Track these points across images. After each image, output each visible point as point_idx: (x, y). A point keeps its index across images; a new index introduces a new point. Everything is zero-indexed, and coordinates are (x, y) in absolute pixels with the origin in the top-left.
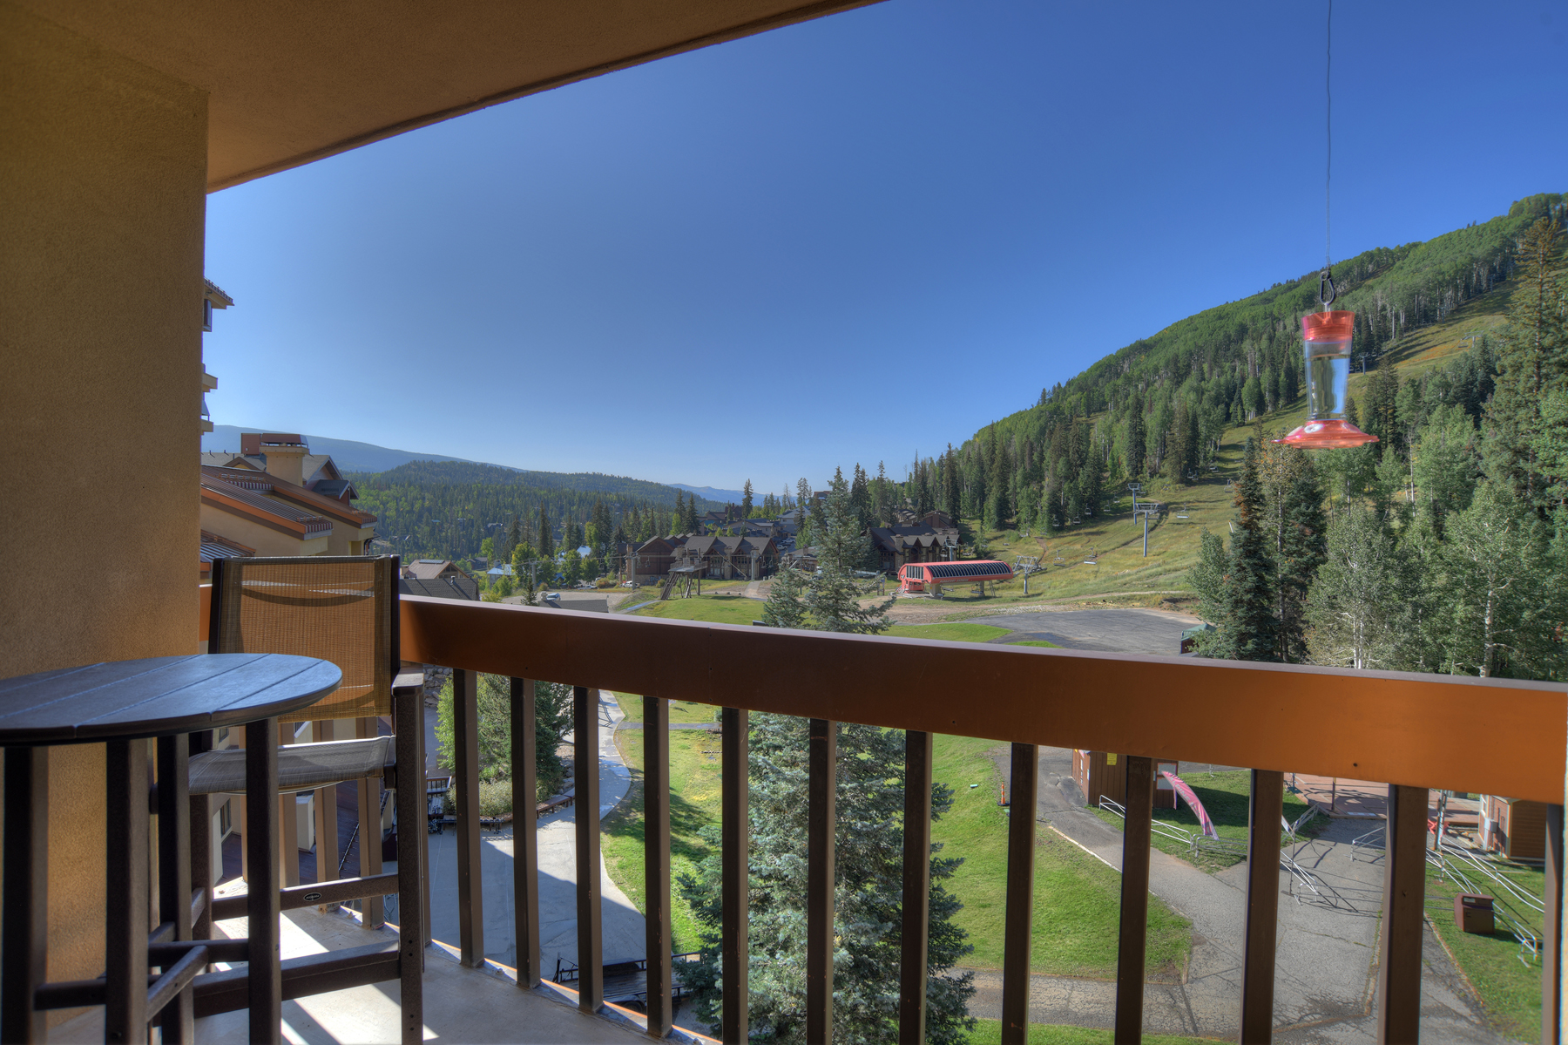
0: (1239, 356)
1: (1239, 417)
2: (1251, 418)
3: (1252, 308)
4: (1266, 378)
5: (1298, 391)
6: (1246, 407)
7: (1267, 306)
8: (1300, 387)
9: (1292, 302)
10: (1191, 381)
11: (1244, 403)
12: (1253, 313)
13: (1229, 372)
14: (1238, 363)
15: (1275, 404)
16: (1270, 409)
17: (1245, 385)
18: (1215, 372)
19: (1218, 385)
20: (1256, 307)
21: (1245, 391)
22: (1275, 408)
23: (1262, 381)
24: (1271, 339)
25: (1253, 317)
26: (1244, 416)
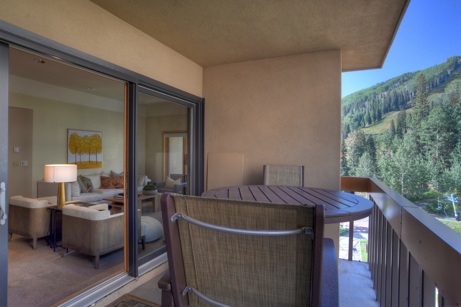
0: (364, 106)
1: (363, 125)
2: (367, 125)
3: (370, 91)
4: (372, 113)
5: (382, 117)
6: (366, 122)
7: (374, 90)
8: (382, 116)
9: (382, 89)
10: (349, 114)
11: (365, 121)
12: (370, 93)
13: (361, 111)
14: (364, 109)
15: (375, 121)
16: (373, 122)
17: (365, 115)
18: (357, 111)
19: (358, 115)
20: (371, 91)
21: (365, 117)
22: (375, 122)
23: (370, 114)
24: (374, 101)
25: (370, 94)
26: (365, 125)
